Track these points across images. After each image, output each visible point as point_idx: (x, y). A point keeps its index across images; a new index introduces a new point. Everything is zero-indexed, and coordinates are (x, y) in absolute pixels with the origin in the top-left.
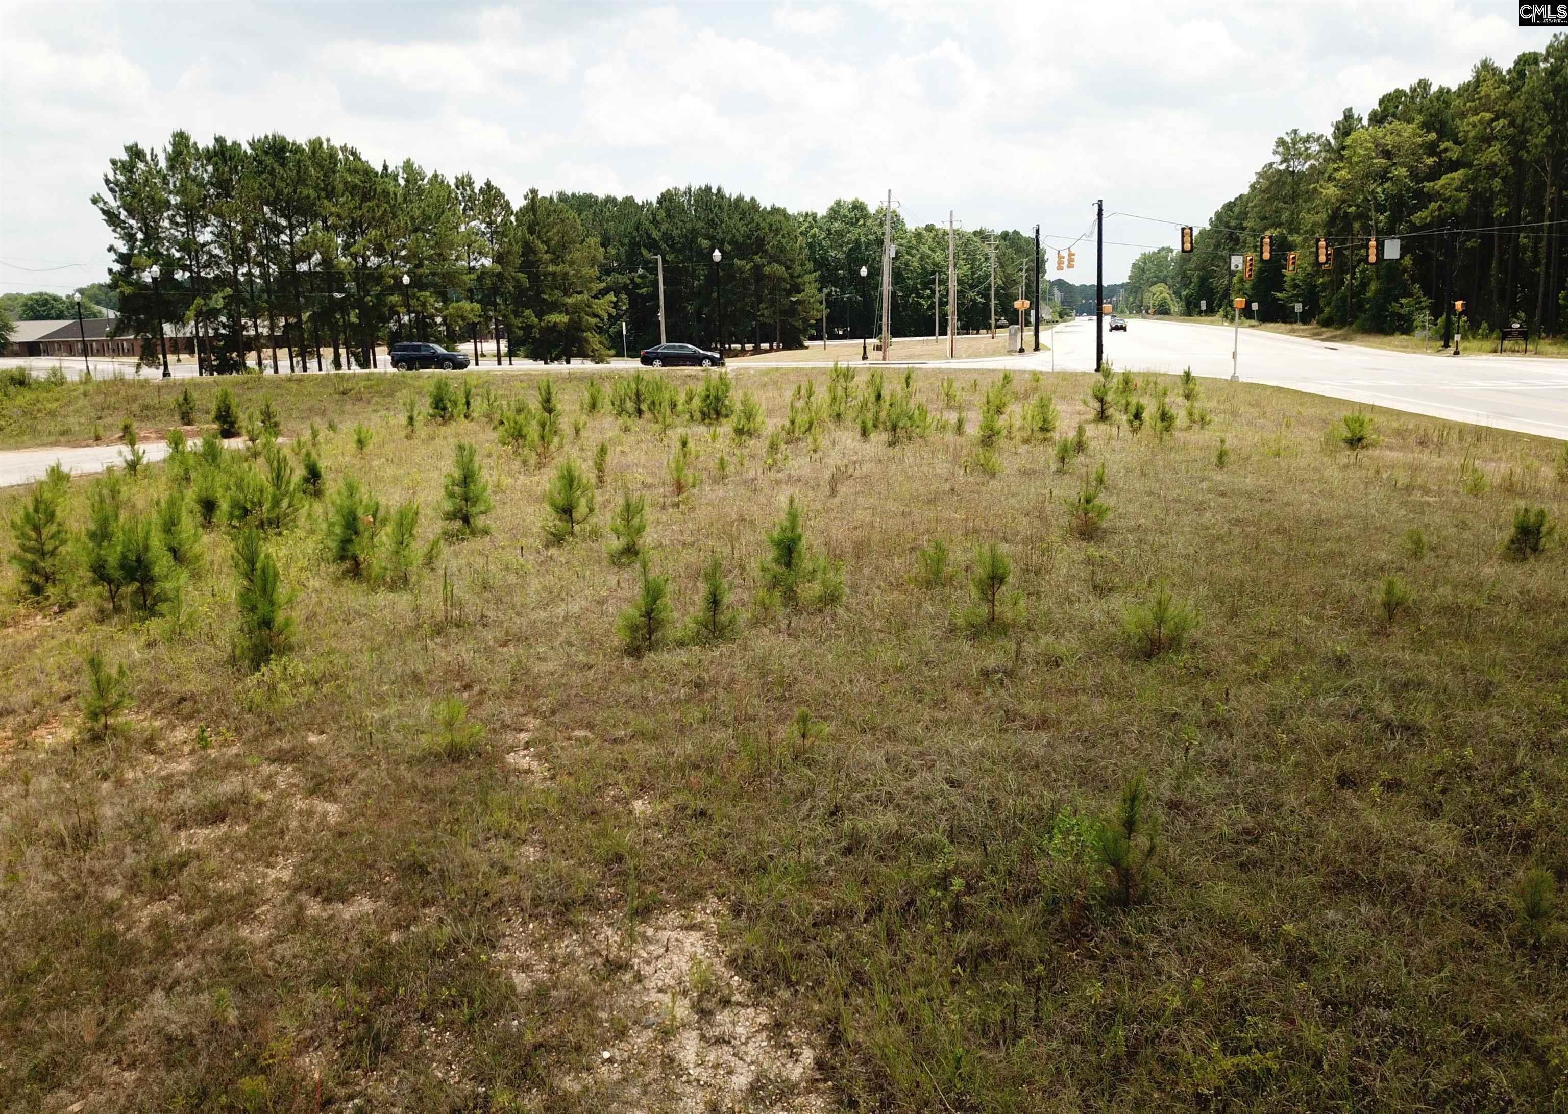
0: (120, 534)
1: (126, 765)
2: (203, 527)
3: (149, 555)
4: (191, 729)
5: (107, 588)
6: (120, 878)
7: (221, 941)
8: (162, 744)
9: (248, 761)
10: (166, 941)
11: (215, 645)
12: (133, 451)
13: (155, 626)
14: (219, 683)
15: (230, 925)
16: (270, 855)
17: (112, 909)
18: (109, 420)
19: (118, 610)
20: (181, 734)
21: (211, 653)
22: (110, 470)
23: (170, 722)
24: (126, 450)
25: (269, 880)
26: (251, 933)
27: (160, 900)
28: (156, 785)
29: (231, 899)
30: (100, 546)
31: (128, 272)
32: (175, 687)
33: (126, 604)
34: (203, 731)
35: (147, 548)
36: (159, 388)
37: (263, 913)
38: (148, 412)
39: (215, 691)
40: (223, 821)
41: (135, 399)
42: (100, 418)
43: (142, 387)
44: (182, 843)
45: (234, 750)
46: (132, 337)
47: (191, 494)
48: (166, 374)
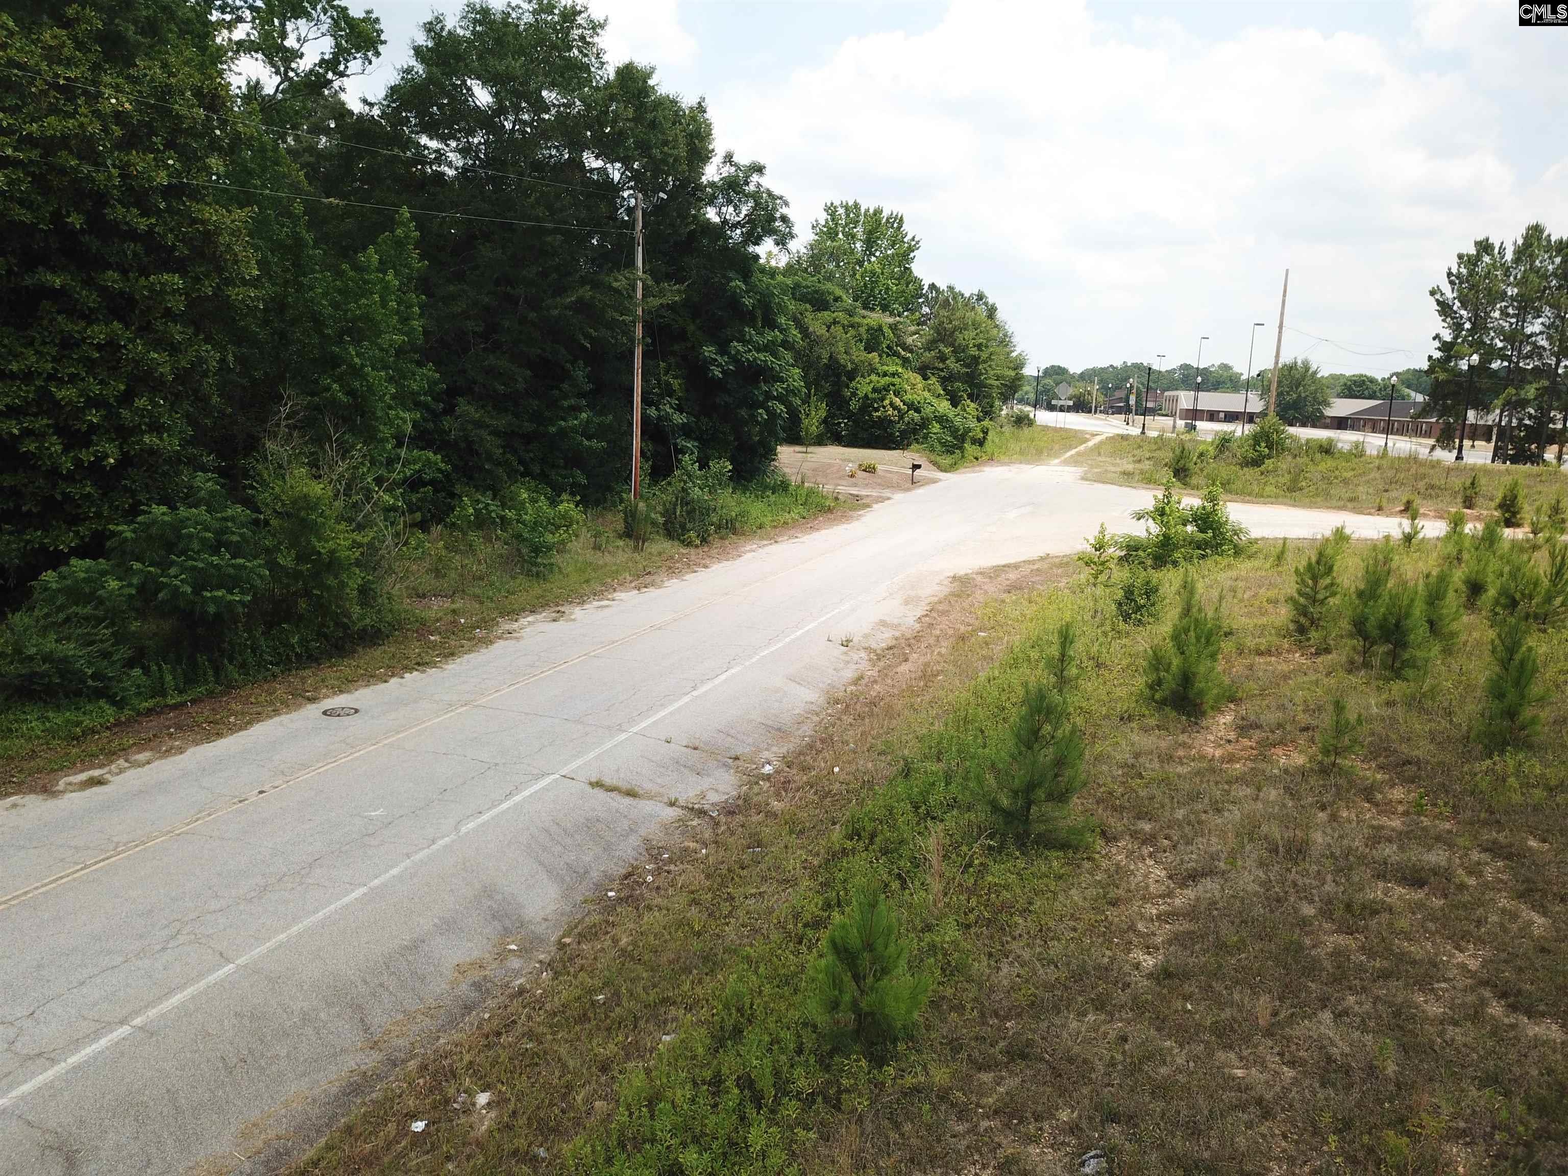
0: (1387, 598)
1: (1343, 804)
2: (1465, 607)
3: (1408, 622)
4: (1409, 792)
5: (1362, 643)
6: (1317, 899)
7: (1394, 996)
8: (1379, 796)
9: (1460, 841)
10: (1344, 972)
11: (1451, 721)
12: (1412, 524)
13: (1397, 688)
14: (1448, 758)
15: (1406, 985)
16: (1462, 938)
17: (1304, 923)
18: (1394, 494)
19: (1366, 665)
20: (1397, 793)
21: (1446, 728)
22: (1387, 538)
23: (1391, 779)
24: (1406, 524)
25: (1455, 961)
26: (1426, 1002)
27: (1347, 934)
28: (1365, 831)
29: (1414, 963)
30: (1366, 605)
31: (1448, 359)
32: (1404, 748)
33: (1376, 661)
34: (1422, 798)
35: (1408, 615)
36: (1449, 470)
37: (1442, 989)
38: (1432, 491)
39: (1441, 763)
40: (1421, 886)
41: (1424, 476)
42: (1386, 491)
43: (1433, 467)
44: (1377, 892)
45: (1448, 826)
46: (1434, 420)
47: (1458, 576)
48: (1459, 458)
